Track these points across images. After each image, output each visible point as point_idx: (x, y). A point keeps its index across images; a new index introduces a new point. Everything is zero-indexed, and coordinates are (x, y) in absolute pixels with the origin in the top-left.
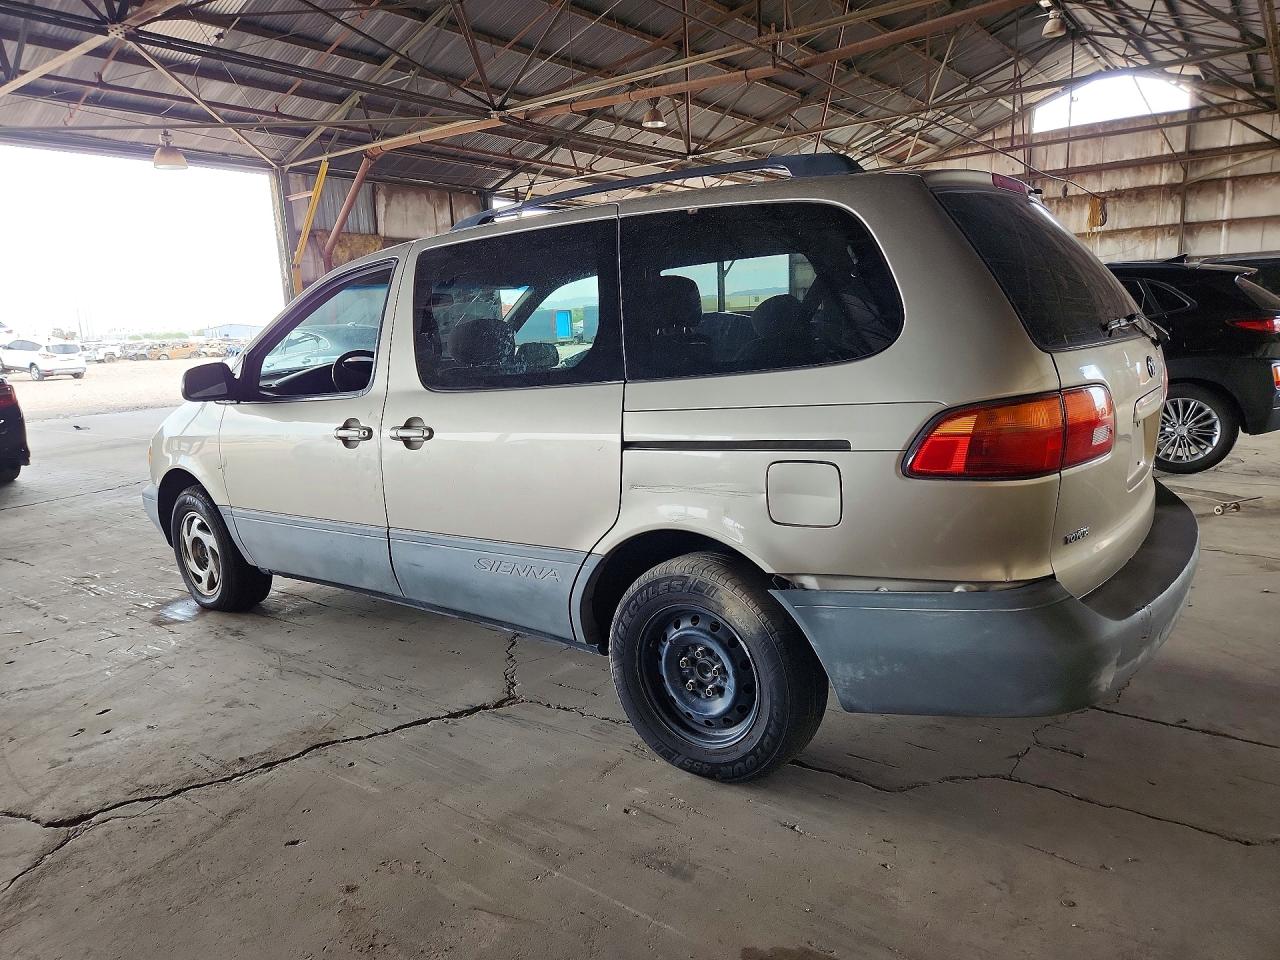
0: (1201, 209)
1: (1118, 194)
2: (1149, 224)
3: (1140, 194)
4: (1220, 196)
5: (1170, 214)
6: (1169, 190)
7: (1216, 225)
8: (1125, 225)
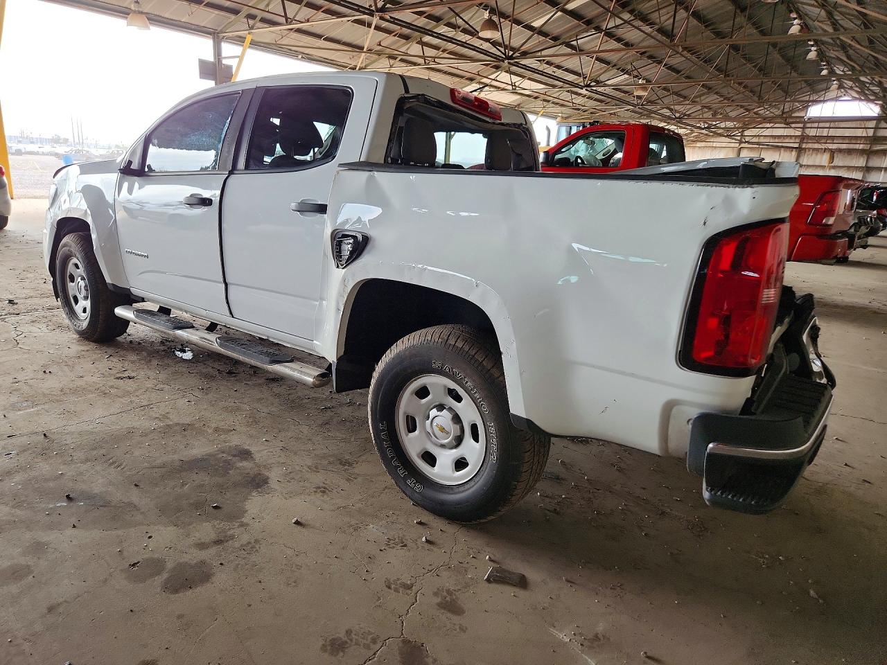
0: (875, 162)
1: (840, 151)
2: (850, 165)
3: (849, 152)
4: (884, 157)
5: (861, 162)
6: (862, 152)
7: (880, 169)
8: (840, 164)
